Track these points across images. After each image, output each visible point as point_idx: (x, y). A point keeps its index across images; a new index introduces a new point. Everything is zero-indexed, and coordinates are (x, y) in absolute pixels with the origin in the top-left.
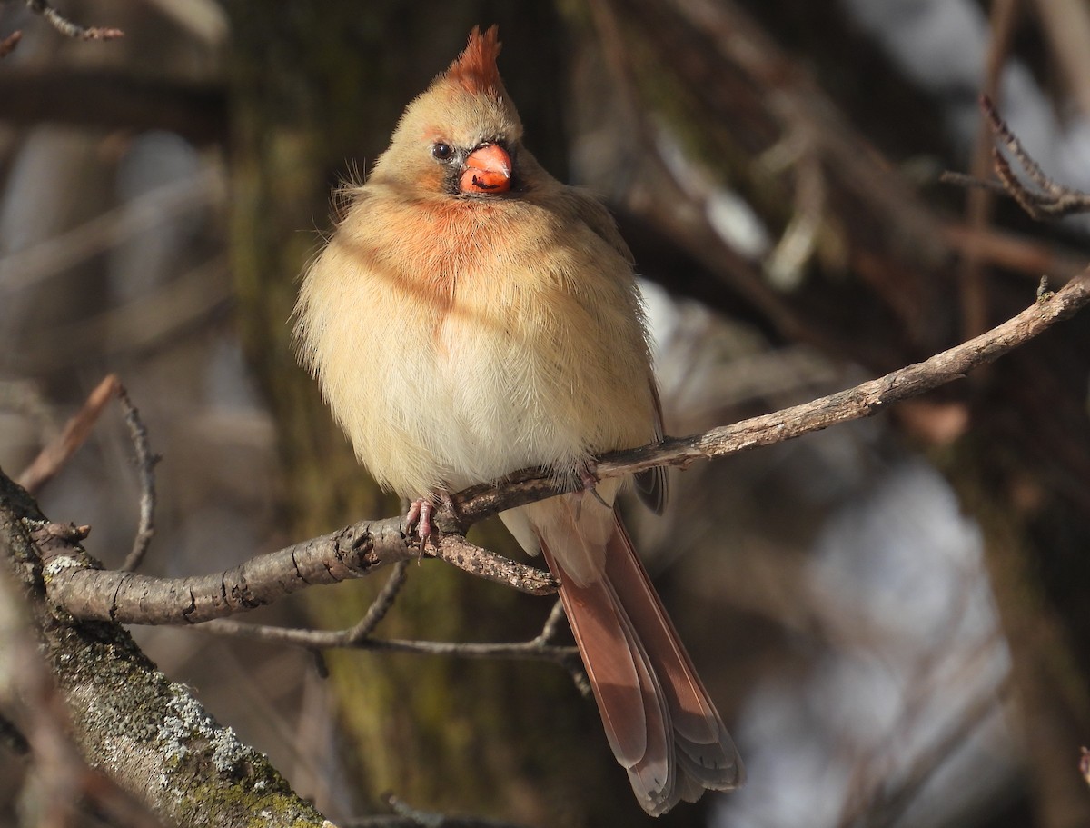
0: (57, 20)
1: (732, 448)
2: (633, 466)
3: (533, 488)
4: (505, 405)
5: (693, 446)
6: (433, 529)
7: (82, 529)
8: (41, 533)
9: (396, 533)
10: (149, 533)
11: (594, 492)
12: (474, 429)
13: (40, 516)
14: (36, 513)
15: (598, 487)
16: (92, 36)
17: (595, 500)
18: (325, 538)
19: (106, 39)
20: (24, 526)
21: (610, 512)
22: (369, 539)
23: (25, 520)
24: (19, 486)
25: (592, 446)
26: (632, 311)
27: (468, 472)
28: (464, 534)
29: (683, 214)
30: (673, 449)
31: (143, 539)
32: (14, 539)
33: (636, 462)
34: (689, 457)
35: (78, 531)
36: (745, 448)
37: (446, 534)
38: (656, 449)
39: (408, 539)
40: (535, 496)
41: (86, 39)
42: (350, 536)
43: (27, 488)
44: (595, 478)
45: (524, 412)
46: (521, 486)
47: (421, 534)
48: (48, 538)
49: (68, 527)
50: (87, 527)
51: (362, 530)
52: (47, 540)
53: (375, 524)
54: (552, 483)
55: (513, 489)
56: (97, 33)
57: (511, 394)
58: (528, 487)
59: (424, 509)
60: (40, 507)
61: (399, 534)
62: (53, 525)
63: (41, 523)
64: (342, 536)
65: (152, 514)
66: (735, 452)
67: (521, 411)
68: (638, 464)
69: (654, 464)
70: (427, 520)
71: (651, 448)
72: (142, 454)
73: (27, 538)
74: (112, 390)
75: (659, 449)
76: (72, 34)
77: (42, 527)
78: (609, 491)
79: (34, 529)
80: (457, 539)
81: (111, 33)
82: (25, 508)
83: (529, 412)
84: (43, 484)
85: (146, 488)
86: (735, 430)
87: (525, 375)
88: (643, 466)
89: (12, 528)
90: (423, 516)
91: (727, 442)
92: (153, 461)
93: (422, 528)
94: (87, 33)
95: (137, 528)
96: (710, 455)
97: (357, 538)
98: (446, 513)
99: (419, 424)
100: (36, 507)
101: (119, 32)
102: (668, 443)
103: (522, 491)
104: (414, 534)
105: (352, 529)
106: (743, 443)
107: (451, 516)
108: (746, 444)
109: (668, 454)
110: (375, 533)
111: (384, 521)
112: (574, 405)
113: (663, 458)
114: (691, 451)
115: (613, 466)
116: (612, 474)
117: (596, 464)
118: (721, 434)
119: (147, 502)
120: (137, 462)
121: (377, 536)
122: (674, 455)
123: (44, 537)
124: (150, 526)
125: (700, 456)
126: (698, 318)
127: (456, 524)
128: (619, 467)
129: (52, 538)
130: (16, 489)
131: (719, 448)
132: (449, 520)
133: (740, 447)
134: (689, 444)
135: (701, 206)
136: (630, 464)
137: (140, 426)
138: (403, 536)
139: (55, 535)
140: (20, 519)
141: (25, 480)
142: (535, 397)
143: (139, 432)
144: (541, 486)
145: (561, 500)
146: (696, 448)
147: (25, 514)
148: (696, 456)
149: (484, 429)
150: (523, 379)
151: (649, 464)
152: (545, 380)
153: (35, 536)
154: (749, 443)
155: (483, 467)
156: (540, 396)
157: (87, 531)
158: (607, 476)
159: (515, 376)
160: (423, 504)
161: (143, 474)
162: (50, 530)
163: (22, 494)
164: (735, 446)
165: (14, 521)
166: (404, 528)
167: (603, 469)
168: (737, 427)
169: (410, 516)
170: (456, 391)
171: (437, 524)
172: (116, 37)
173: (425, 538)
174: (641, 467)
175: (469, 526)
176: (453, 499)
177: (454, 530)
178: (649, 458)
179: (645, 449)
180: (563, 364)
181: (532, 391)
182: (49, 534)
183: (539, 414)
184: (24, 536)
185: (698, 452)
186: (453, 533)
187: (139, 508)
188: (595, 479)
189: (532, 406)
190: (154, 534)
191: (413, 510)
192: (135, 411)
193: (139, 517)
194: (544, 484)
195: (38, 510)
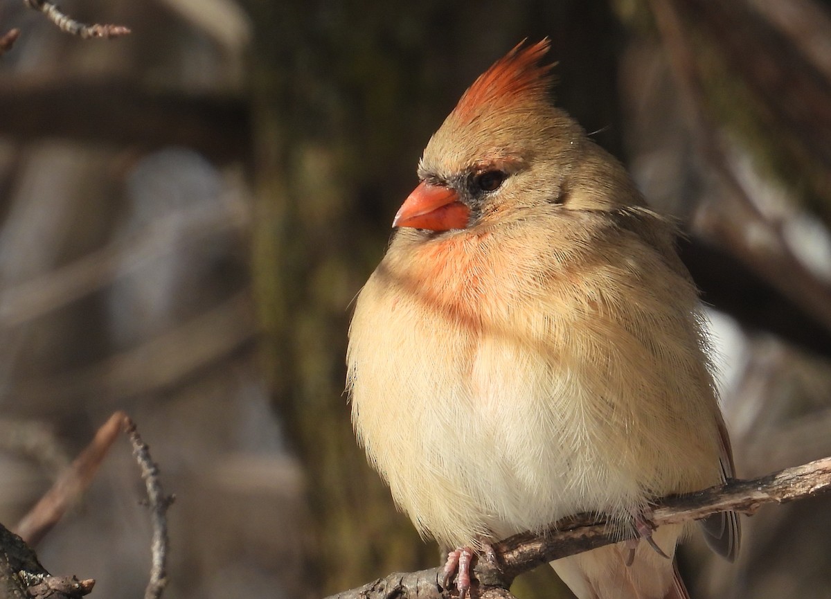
0: (57, 17)
1: (803, 491)
2: (694, 511)
3: (584, 536)
4: (553, 448)
5: (760, 489)
6: (472, 581)
7: (85, 582)
8: (40, 588)
9: (433, 587)
10: (161, 582)
11: (650, 540)
12: (519, 474)
13: (39, 569)
14: (35, 565)
15: (655, 535)
16: (96, 33)
17: (652, 550)
18: (354, 592)
19: (112, 37)
20: (21, 579)
21: (669, 563)
22: (402, 593)
23: (23, 573)
24: (16, 535)
25: (650, 491)
26: (694, 342)
27: (512, 520)
28: (507, 587)
29: (755, 236)
30: (738, 492)
31: (155, 589)
32: (10, 594)
33: (697, 507)
34: (755, 501)
35: (81, 585)
36: (818, 491)
37: (488, 587)
38: (718, 493)
39: (445, 592)
40: (586, 545)
41: (89, 37)
42: (381, 590)
43: (25, 539)
44: (652, 525)
45: (574, 455)
46: (571, 534)
47: (460, 587)
48: (48, 593)
49: (70, 581)
50: (90, 581)
51: (395, 583)
52: (46, 595)
53: (410, 576)
54: (605, 531)
55: (562, 537)
56: (101, 30)
57: (559, 435)
58: (577, 535)
59: (463, 560)
60: (39, 559)
61: (435, 587)
62: (53, 579)
63: (41, 576)
64: (373, 590)
65: (165, 561)
66: (806, 496)
67: (570, 453)
68: (699, 509)
69: (717, 509)
70: (466, 572)
71: (713, 491)
72: (153, 495)
73: (25, 593)
74: (119, 426)
75: (722, 492)
76: (74, 32)
77: (41, 581)
78: (668, 539)
79: (32, 582)
80: (499, 593)
81: (117, 30)
82: (23, 559)
83: (580, 454)
84: (44, 533)
85: (158, 532)
86: (806, 471)
87: (573, 414)
88: (706, 510)
89: (9, 582)
90: (462, 567)
91: (798, 485)
92: (165, 503)
93: (461, 580)
94: (91, 31)
95: (149, 577)
96: (779, 499)
97: (389, 592)
98: (487, 562)
99: (459, 468)
100: (35, 559)
101: (125, 30)
102: (732, 486)
103: (572, 539)
104: (453, 587)
105: (384, 582)
106: (815, 485)
107: (493, 567)
108: (818, 487)
109: (732, 498)
110: (409, 586)
111: (419, 572)
112: (629, 447)
113: (727, 502)
114: (759, 495)
115: (671, 511)
116: (671, 520)
117: (653, 508)
118: (790, 476)
119: (159, 549)
120: (148, 504)
121: (412, 590)
122: (739, 499)
123: (44, 592)
124: (163, 575)
125: (768, 500)
126: (773, 352)
127: (499, 576)
128: (679, 513)
129: (52, 593)
130: (13, 540)
131: (790, 492)
132: (491, 572)
133: (812, 490)
134: (755, 487)
135: (777, 227)
136: (690, 509)
137: (150, 465)
138: (440, 590)
139: (55, 590)
140: (17, 572)
141: (24, 529)
142: (585, 438)
143: (152, 470)
144: (592, 534)
145: (616, 551)
146: (763, 491)
147: (23, 566)
148: (763, 500)
149: (529, 475)
150: (572, 418)
151: (711, 510)
152: (596, 418)
153: (33, 590)
154: (822, 485)
155: (529, 515)
156: (592, 437)
157: (91, 585)
158: (666, 522)
159: (563, 416)
160: (462, 555)
161: (155, 517)
162: (50, 584)
163: (19, 545)
164: (806, 488)
165: (11, 574)
166: (441, 581)
167: (661, 514)
168: (808, 468)
169: (447, 567)
170: (498, 434)
171: (478, 576)
172: (122, 34)
173: (465, 591)
174: (702, 512)
175: (513, 578)
176: (496, 549)
177: (496, 582)
178: (711, 503)
179: (707, 492)
180: (615, 400)
181: (581, 430)
182: (49, 588)
183: (591, 456)
184: (21, 591)
185: (765, 496)
186: (495, 587)
187: (151, 555)
188: (651, 527)
189: (583, 447)
190: (167, 584)
191: (451, 561)
192: (146, 448)
193: (150, 565)
194: (596, 532)
195: (37, 562)
